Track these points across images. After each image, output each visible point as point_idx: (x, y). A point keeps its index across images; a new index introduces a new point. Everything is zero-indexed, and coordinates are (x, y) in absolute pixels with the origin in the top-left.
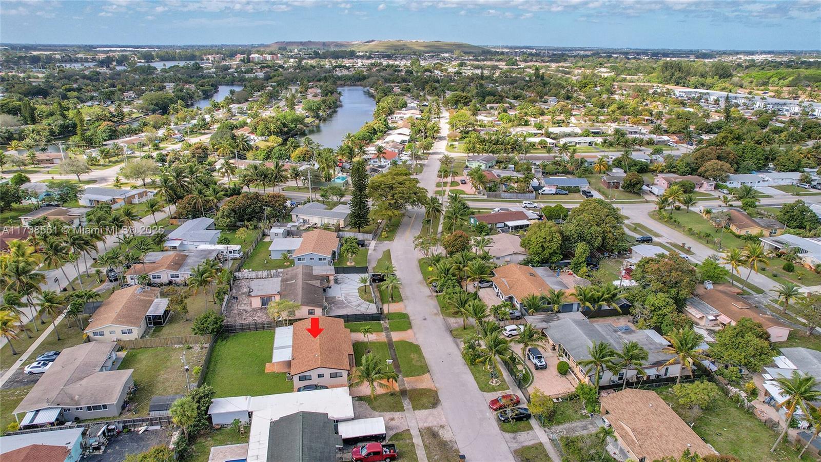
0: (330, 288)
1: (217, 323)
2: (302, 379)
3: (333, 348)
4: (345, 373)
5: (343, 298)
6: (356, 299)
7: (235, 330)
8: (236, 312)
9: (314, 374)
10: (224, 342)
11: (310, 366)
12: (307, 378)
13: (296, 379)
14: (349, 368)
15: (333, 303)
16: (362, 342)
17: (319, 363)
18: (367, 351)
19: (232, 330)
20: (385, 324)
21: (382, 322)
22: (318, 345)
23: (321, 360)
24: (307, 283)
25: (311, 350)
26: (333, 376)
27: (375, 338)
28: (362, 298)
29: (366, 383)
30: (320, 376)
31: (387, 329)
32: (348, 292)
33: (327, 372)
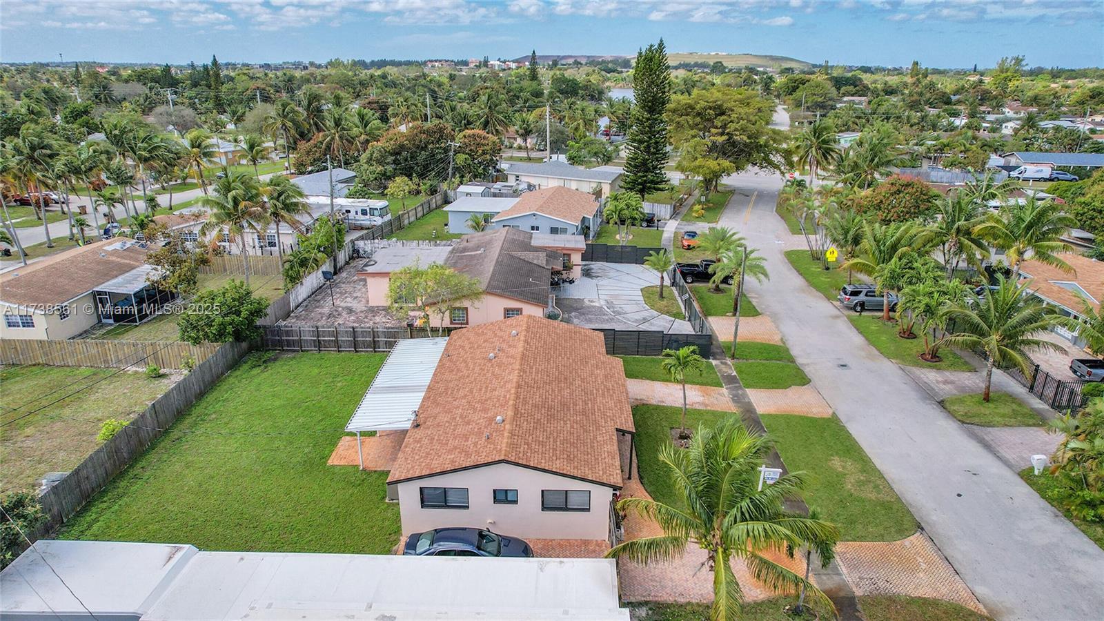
0: (571, 282)
1: (238, 313)
2: (430, 499)
3: (564, 405)
4: (601, 498)
5: (603, 303)
6: (635, 308)
7: (300, 343)
8: (326, 310)
9: (479, 485)
10: (256, 371)
11: (468, 455)
12: (452, 499)
13: (408, 496)
14: (617, 479)
15: (576, 310)
16: (657, 408)
17: (502, 445)
18: (676, 433)
19: (289, 343)
20: (724, 368)
21: (714, 362)
22: (511, 387)
23: (512, 434)
24: (512, 256)
25: (483, 402)
26: (553, 503)
27: (700, 399)
28: (652, 307)
29: (695, 552)
30: (503, 497)
31: (731, 380)
32: (616, 293)
33: (529, 485)
